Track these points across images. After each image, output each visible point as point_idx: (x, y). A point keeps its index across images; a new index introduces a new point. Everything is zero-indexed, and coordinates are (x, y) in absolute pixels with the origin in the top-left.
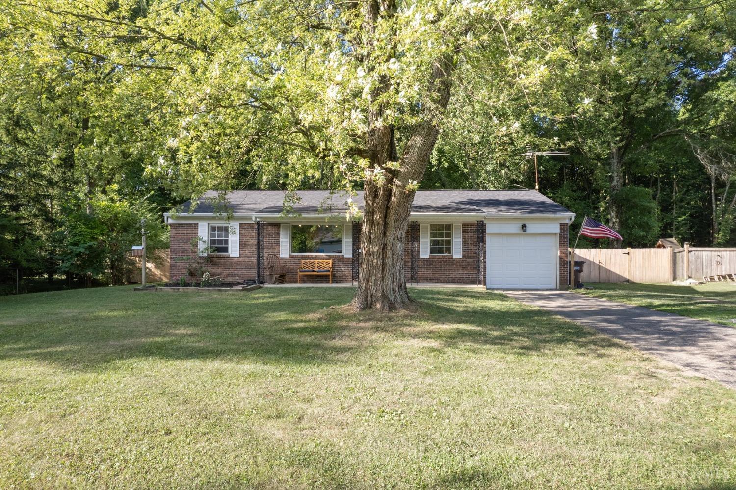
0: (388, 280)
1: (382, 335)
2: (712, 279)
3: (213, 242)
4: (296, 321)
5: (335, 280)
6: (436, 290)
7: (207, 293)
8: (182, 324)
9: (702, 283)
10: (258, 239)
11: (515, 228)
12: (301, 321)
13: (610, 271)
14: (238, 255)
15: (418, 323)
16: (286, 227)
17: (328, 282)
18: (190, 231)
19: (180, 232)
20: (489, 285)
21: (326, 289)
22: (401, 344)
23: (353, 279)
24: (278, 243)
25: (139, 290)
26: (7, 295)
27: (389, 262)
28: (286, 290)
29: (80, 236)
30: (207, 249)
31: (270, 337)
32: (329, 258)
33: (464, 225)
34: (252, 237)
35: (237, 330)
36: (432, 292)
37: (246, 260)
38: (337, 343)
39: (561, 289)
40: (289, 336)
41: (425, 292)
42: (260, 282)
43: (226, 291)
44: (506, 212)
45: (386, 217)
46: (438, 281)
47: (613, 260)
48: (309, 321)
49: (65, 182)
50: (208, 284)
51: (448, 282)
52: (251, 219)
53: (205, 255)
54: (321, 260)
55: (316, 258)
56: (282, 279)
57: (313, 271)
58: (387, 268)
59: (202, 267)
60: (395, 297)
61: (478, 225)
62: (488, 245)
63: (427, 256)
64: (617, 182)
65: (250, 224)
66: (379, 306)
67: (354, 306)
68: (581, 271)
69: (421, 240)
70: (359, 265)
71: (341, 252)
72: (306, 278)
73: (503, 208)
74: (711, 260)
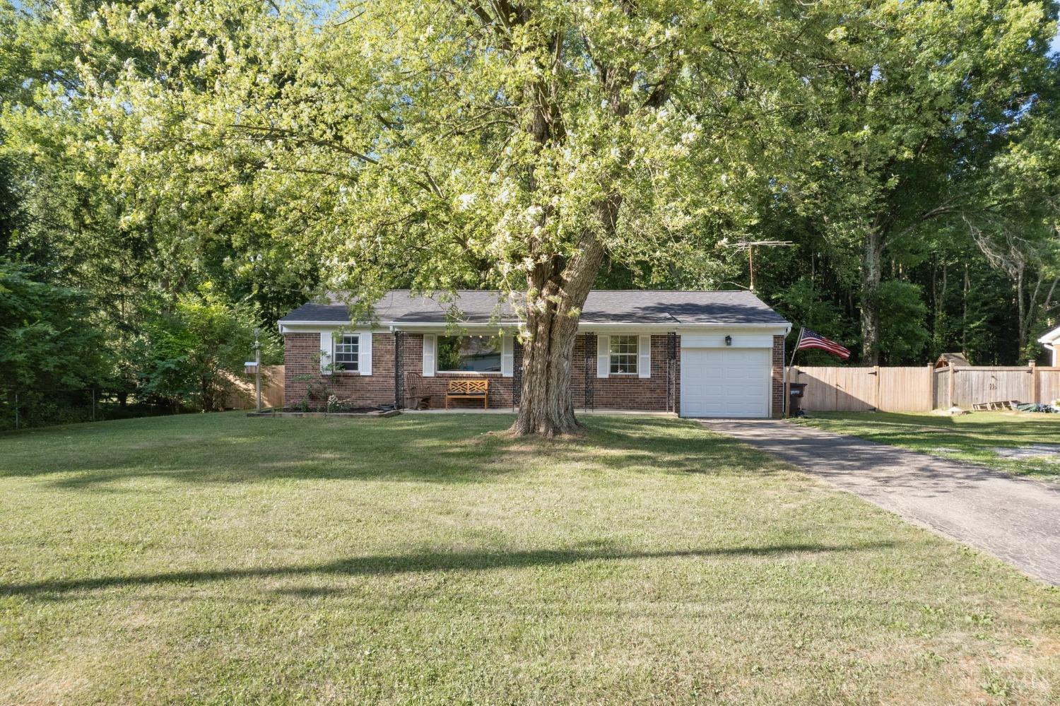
0: (553, 402)
1: (545, 459)
2: (983, 407)
3: (339, 357)
4: (451, 447)
5: (491, 406)
6: (614, 417)
7: (337, 419)
8: (327, 448)
9: (968, 412)
10: (397, 354)
11: (717, 341)
12: (457, 447)
13: (851, 397)
14: (370, 373)
15: (584, 449)
16: (430, 339)
17: (483, 407)
18: (310, 343)
19: (298, 344)
20: (683, 413)
21: (481, 416)
22: (563, 467)
23: (514, 403)
24: (420, 359)
25: (253, 415)
26: (83, 421)
27: (553, 382)
28: (432, 416)
29: (167, 348)
30: (331, 365)
31: (426, 460)
32: (485, 377)
33: (652, 336)
34: (388, 352)
35: (389, 455)
36: (609, 420)
37: (381, 379)
38: (497, 466)
39: (774, 418)
40: (446, 460)
41: (601, 419)
42: (399, 407)
43: (360, 417)
44: (705, 322)
45: (550, 332)
46: (620, 407)
47: (855, 382)
48: (465, 446)
49: (141, 276)
50: (335, 409)
51: (632, 408)
52: (387, 328)
53: (329, 373)
54: (473, 380)
55: (468, 377)
56: (426, 403)
57: (465, 394)
58: (552, 388)
59: (325, 388)
60: (561, 421)
61: (668, 337)
62: (682, 363)
63: (607, 376)
64: (874, 276)
65: (385, 335)
66: (542, 430)
67: (515, 430)
68: (801, 395)
69: (599, 356)
70: (521, 386)
71: (499, 370)
72: (455, 403)
73: (702, 316)
74: (983, 383)
